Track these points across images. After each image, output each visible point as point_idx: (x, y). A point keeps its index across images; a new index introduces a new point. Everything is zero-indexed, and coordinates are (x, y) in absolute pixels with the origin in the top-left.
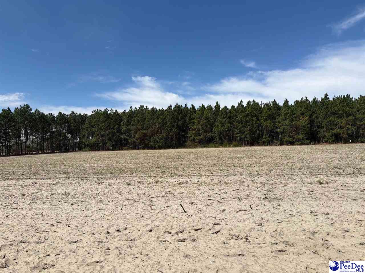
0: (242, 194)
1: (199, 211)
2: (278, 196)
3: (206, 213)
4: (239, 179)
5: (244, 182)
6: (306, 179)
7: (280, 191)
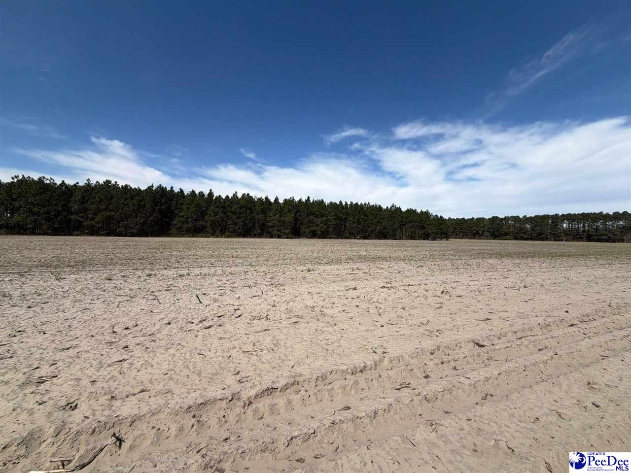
0: (251, 283)
1: (215, 301)
2: (281, 281)
3: (223, 302)
4: (243, 269)
5: (247, 272)
6: (297, 268)
7: (281, 278)
